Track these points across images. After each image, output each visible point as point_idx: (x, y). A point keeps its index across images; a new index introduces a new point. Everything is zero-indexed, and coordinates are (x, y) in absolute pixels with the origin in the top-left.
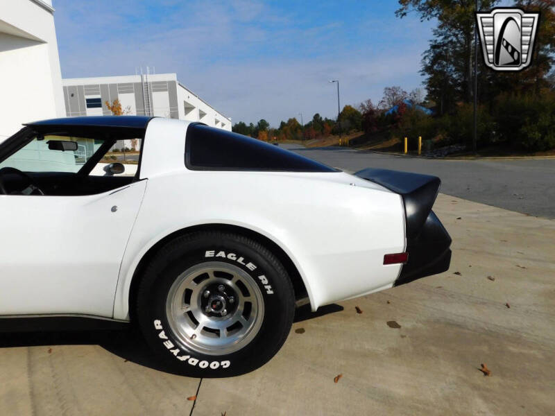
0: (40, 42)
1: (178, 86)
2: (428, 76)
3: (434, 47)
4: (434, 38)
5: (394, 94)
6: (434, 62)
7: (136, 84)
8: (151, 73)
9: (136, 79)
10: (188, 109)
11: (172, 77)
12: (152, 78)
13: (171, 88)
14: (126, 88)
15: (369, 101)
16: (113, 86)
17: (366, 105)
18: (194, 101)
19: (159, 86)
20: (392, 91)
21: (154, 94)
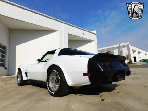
0: (93, 41)
1: (130, 46)
7: (118, 47)
8: (122, 43)
9: (118, 45)
10: (134, 51)
11: (128, 43)
12: (122, 45)
13: (128, 46)
14: (115, 48)
16: (112, 48)
18: (135, 49)
19: (124, 46)
21: (123, 49)
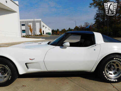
0: (16, 12)
1: (42, 22)
2: (95, 20)
3: (97, 14)
4: (97, 12)
5: (87, 24)
6: (97, 17)
7: (33, 21)
8: (36, 19)
9: (32, 20)
10: (43, 26)
11: (40, 20)
12: (36, 20)
13: (40, 22)
14: (30, 22)
15: (81, 25)
16: (28, 21)
17: (80, 26)
18: (44, 25)
19: (37, 22)
20: (86, 23)
21: (36, 23)
